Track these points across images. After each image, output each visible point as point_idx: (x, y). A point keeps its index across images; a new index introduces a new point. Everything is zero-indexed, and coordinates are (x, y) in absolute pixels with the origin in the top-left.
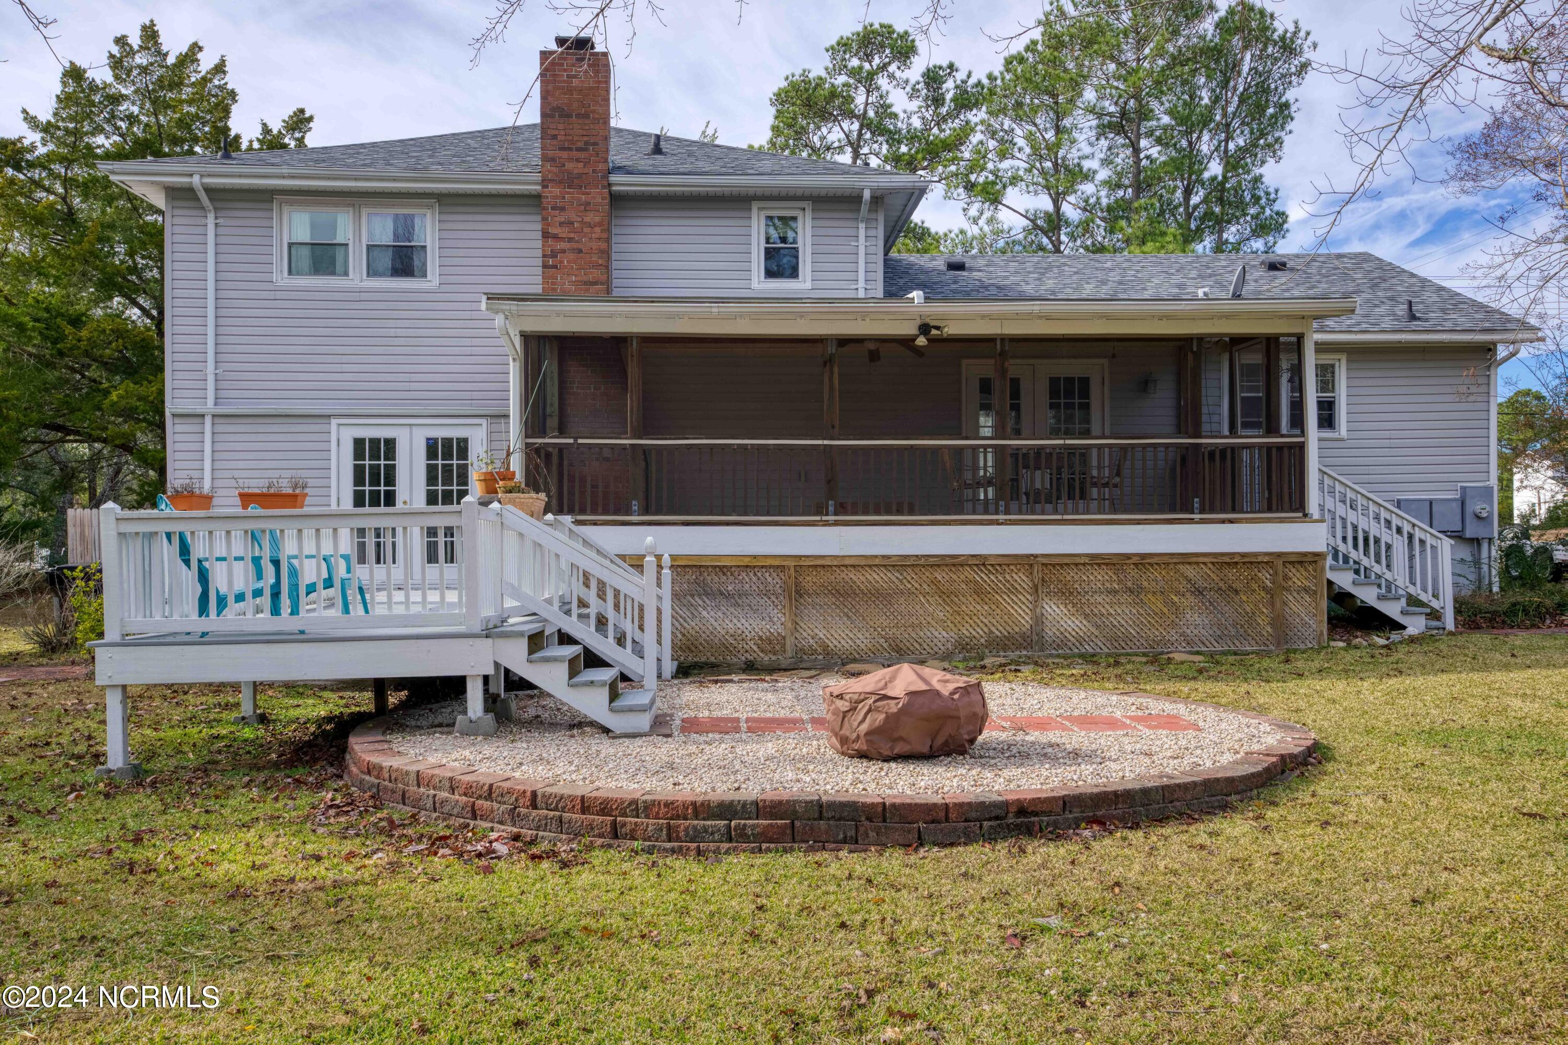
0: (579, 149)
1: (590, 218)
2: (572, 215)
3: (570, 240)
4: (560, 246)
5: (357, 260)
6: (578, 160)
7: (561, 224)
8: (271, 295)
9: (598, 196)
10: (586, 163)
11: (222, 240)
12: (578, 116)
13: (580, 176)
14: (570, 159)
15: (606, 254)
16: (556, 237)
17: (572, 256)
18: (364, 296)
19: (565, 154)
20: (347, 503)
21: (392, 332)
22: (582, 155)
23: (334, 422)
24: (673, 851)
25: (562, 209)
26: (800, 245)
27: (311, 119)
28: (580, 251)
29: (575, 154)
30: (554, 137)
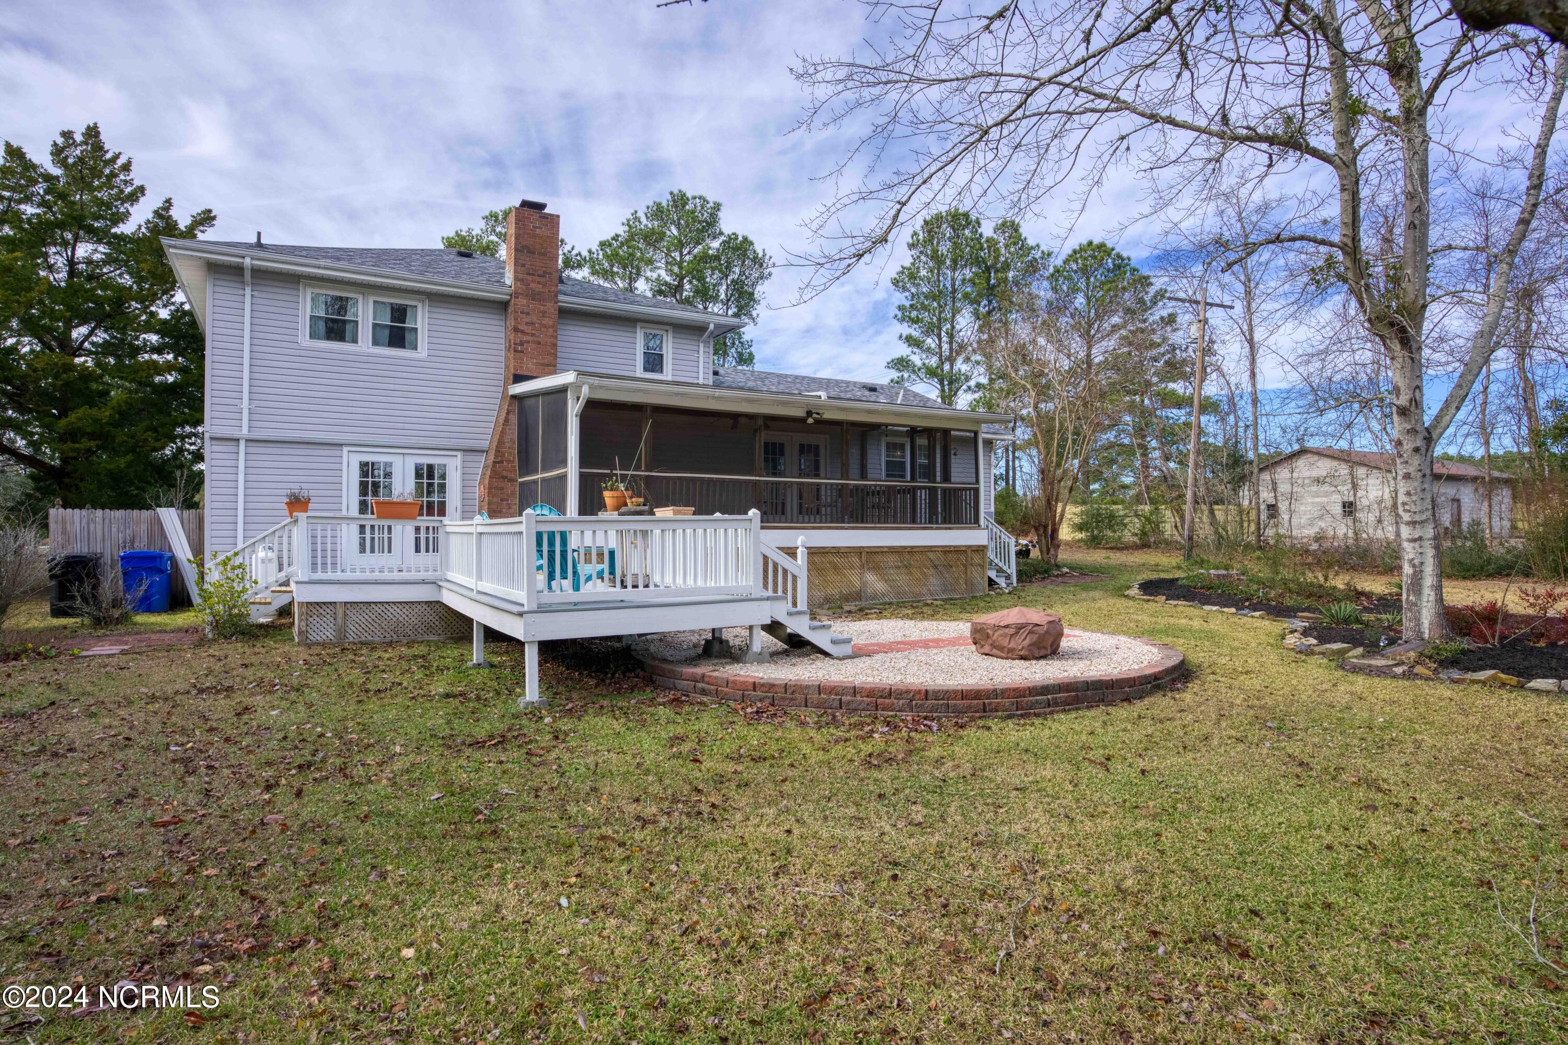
0: (540, 276)
1: (546, 321)
2: (534, 318)
3: (533, 335)
4: (525, 338)
5: (365, 333)
6: (539, 283)
7: (527, 324)
8: (297, 352)
9: (551, 308)
10: (544, 285)
11: (256, 308)
12: (540, 254)
13: (540, 293)
14: (533, 281)
15: (555, 346)
16: (523, 332)
17: (534, 346)
18: (370, 359)
19: (529, 278)
20: (354, 511)
21: (392, 387)
22: (542, 280)
23: (345, 449)
24: (1022, 716)
25: (528, 314)
26: (664, 352)
27: (214, 218)
28: (539, 343)
29: (538, 279)
30: (523, 265)
